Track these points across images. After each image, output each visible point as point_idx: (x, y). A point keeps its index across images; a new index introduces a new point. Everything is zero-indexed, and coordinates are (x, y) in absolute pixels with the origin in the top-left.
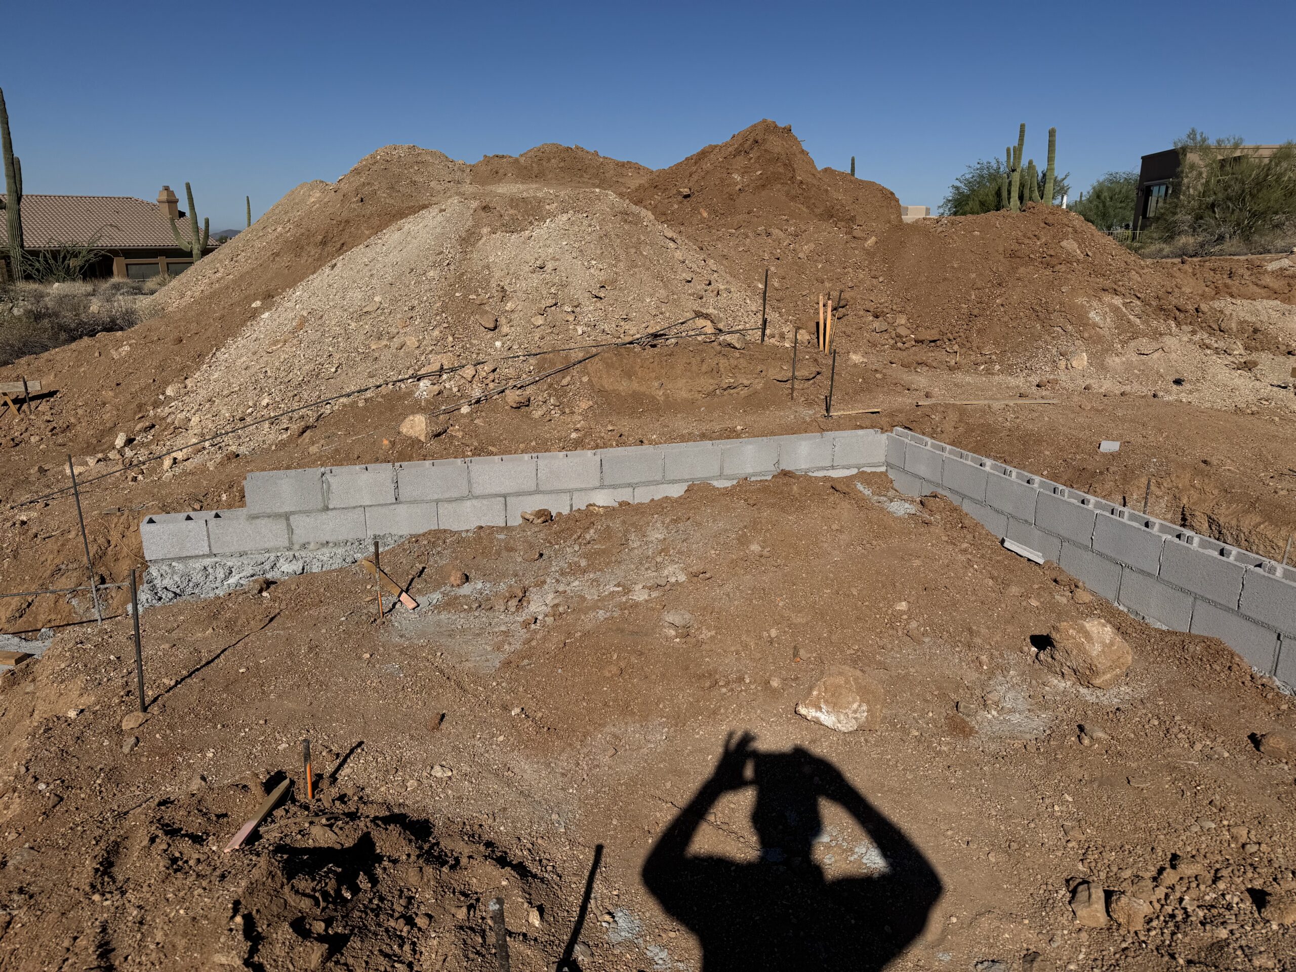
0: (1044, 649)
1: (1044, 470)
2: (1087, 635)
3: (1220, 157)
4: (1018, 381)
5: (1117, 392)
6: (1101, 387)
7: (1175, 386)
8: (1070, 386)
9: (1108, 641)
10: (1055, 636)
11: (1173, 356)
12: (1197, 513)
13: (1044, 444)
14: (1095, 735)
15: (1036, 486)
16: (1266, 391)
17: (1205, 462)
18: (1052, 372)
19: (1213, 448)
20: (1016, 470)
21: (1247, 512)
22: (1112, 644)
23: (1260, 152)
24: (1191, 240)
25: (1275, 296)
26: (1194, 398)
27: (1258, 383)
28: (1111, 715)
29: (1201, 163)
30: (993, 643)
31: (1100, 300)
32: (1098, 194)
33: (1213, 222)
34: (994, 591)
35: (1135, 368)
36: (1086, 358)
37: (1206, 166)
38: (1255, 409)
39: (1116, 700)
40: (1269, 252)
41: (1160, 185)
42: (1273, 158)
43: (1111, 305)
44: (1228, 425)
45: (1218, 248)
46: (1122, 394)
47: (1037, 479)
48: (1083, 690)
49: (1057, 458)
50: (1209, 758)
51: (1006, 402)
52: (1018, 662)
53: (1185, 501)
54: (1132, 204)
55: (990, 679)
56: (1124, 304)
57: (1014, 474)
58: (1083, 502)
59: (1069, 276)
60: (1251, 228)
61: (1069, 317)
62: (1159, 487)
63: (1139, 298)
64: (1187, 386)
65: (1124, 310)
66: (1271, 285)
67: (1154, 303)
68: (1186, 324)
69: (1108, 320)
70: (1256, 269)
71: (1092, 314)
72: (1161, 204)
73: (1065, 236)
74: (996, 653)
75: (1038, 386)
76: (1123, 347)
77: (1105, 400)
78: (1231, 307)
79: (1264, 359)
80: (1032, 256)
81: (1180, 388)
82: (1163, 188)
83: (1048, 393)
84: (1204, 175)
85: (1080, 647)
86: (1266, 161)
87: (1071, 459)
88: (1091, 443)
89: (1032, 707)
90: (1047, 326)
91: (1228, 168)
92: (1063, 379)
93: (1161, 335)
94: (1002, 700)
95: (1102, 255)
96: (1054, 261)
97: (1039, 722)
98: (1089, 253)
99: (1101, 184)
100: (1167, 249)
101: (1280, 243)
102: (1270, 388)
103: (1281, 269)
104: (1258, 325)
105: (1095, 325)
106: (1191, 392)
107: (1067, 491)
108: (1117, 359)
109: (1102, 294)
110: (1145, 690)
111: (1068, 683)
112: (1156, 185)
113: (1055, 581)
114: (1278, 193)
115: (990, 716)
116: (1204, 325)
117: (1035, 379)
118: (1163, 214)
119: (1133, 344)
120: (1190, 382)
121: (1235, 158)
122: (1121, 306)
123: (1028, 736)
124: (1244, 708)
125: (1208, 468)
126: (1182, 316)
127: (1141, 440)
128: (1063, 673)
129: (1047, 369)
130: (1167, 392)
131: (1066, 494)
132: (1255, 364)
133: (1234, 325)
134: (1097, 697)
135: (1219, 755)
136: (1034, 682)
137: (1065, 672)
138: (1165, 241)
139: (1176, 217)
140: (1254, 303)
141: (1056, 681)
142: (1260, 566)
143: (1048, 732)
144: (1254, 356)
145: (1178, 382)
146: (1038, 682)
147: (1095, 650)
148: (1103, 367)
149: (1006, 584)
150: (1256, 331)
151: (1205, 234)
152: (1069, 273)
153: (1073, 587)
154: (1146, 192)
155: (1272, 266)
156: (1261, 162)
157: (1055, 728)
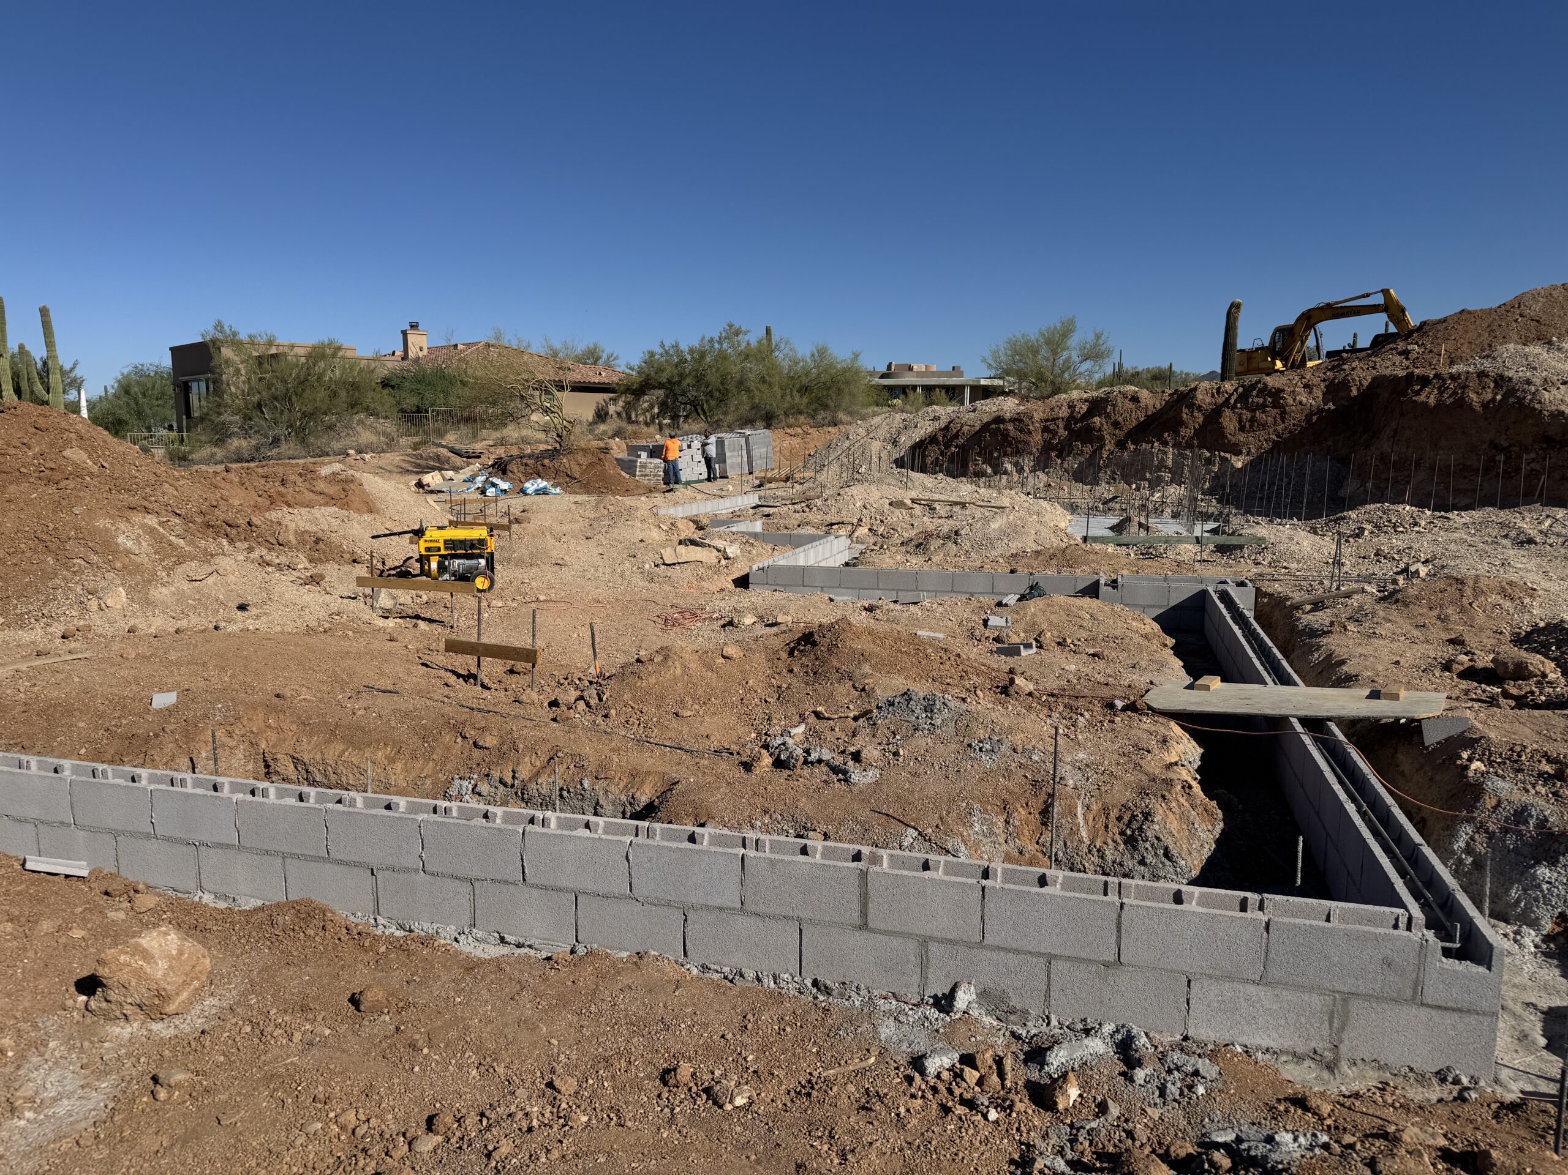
0: (94, 994)
1: (81, 748)
2: (146, 955)
3: (255, 354)
4: (34, 635)
5: (172, 630)
6: (150, 626)
7: (239, 613)
8: (109, 631)
9: (174, 952)
10: (103, 972)
11: (231, 578)
12: (279, 756)
13: (77, 713)
14: (173, 1082)
15: (67, 773)
16: (336, 604)
17: (278, 696)
18: (81, 616)
19: (285, 677)
20: (36, 758)
21: (329, 741)
22: (181, 953)
23: (296, 350)
24: (244, 443)
25: (333, 502)
26: (262, 624)
27: (327, 597)
28: (193, 1044)
29: (236, 358)
30: (18, 1015)
31: (128, 520)
32: (125, 388)
33: (263, 423)
34: (15, 938)
35: (189, 598)
36: (124, 594)
37: (242, 363)
38: (327, 625)
39: (200, 1021)
40: (328, 455)
41: (198, 380)
42: (309, 356)
43: (143, 526)
44: (299, 649)
45: (275, 451)
46: (177, 631)
47: (67, 763)
48: (155, 1027)
49: (96, 729)
50: (311, 1044)
51: (16, 667)
52: (61, 1026)
53: (263, 745)
54: (172, 402)
55: (18, 1067)
56: (161, 523)
57: (34, 765)
58: (133, 780)
59: (81, 494)
60: (304, 429)
61: (90, 544)
62: (231, 737)
63: (179, 515)
64: (253, 611)
65: (161, 530)
66: (326, 491)
67: (199, 520)
68: (240, 540)
69: (144, 544)
70: (308, 474)
71: (121, 539)
72: (203, 403)
73: (67, 444)
74: (25, 1026)
75: (63, 637)
76: (169, 575)
77: (155, 642)
78: (289, 517)
79: (330, 570)
80: (22, 470)
81: (245, 614)
82: (203, 385)
83: (78, 645)
84: (243, 372)
85: (139, 974)
86: (303, 360)
87: (115, 726)
88: (140, 701)
89: (86, 1081)
90: (64, 560)
91: (266, 366)
92: (99, 623)
93: (212, 555)
94: (41, 1090)
95: (122, 466)
96: (57, 476)
97: (98, 1099)
98: (105, 464)
99: (126, 377)
100: (220, 453)
101: (336, 445)
102: (340, 600)
103: (333, 473)
104: (320, 535)
105: (128, 552)
106: (258, 617)
107: (109, 771)
108: (164, 590)
109: (130, 513)
110: (234, 993)
111: (136, 1025)
112: (194, 380)
113: (107, 893)
114: (321, 394)
115: (22, 1123)
116: (260, 540)
117: (58, 629)
118: (207, 414)
119: (180, 570)
120: (255, 605)
121: (272, 356)
122: (157, 526)
123: (83, 1125)
124: (343, 968)
125: (282, 702)
126: (234, 531)
127: (202, 684)
128: (125, 1015)
129: (74, 614)
130: (229, 621)
131: (110, 774)
132: (322, 577)
133: (292, 538)
134: (176, 1027)
135: (320, 1036)
136: (86, 1044)
137: (129, 1013)
138: (216, 445)
139: (222, 418)
140: (312, 511)
141: (118, 1030)
142: (339, 802)
143: (111, 1105)
144: (320, 569)
145: (242, 607)
146: (92, 1042)
147: (159, 970)
148: (148, 603)
149: (33, 921)
150: (318, 541)
151: (258, 436)
152: (80, 490)
153: (132, 893)
154: (186, 389)
155: (325, 471)
156: (298, 361)
157: (120, 1096)
